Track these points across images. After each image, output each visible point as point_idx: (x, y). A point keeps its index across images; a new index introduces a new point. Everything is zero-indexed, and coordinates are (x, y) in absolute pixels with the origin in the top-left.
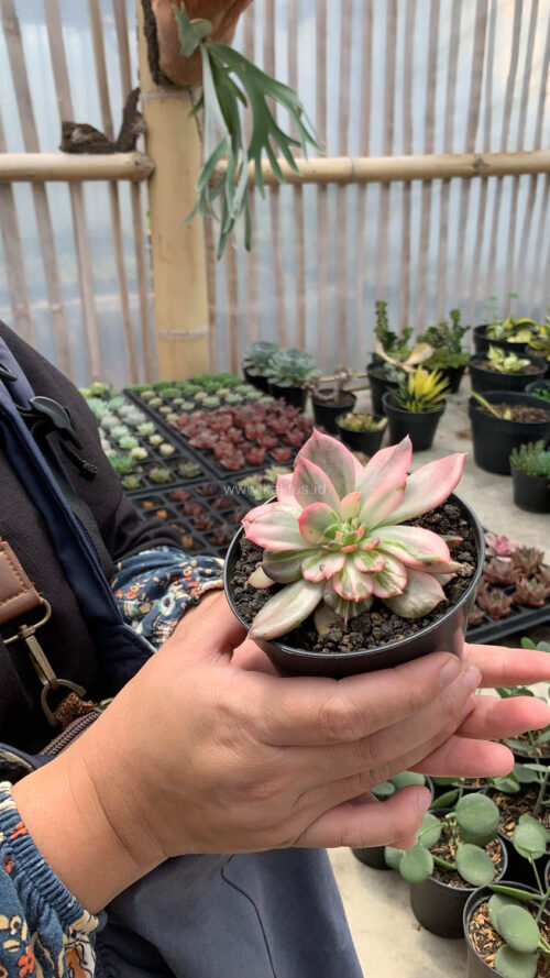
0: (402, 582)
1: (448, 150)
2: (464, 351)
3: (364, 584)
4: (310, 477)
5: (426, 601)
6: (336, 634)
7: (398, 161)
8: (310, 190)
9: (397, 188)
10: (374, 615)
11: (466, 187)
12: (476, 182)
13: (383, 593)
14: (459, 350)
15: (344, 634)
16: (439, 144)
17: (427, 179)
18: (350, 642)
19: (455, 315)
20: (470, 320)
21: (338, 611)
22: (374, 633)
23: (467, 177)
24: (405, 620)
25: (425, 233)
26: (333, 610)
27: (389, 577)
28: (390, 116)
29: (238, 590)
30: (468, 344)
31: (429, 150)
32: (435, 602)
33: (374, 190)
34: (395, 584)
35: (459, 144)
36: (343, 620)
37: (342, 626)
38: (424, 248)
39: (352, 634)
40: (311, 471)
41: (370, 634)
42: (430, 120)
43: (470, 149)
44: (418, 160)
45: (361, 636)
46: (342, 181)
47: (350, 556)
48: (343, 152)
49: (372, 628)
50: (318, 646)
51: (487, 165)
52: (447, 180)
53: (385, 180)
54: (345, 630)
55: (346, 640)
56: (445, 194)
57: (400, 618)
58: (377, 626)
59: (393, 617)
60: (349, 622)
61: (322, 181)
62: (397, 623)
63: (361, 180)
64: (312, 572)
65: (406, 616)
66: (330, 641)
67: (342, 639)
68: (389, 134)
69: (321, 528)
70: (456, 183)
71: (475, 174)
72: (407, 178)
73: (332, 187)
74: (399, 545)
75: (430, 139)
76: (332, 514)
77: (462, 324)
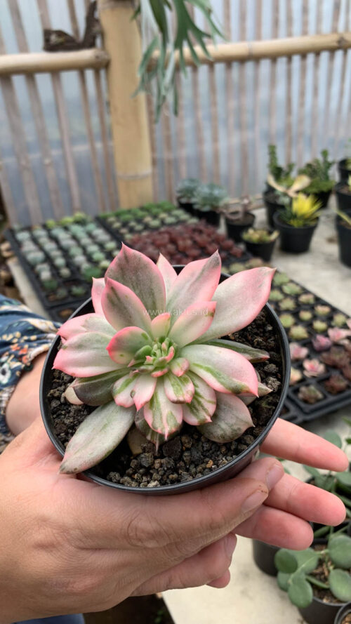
0: (211, 408)
1: (318, 32)
2: (331, 179)
3: (174, 412)
4: (119, 299)
5: (235, 427)
6: (146, 459)
7: (283, 43)
8: (219, 67)
9: (282, 62)
10: (184, 439)
11: (332, 58)
12: (339, 54)
13: (193, 420)
14: (327, 178)
15: (155, 458)
16: (312, 27)
17: (303, 54)
18: (161, 466)
19: (325, 153)
20: (335, 157)
21: (149, 438)
22: (185, 459)
23: (332, 50)
24: (214, 443)
25: (302, 94)
26: (144, 435)
27: (199, 403)
28: (276, 9)
29: (54, 404)
30: (334, 175)
31: (305, 33)
32: (244, 429)
33: (265, 65)
34: (205, 410)
35: (326, 26)
36: (154, 445)
37: (154, 450)
38: (302, 104)
39: (163, 461)
40: (118, 292)
41: (180, 458)
42: (305, 10)
43: (335, 30)
44: (297, 41)
45: (172, 462)
46: (243, 60)
47: (161, 380)
48: (242, 38)
49: (182, 452)
50: (130, 471)
51: (346, 41)
52: (317, 52)
53: (273, 57)
54: (156, 454)
55: (157, 465)
56: (316, 64)
57: (208, 441)
58: (188, 449)
59: (203, 440)
60: (160, 447)
61: (229, 61)
62: (206, 446)
63: (256, 58)
64: (122, 397)
65: (216, 440)
66: (142, 467)
67: (153, 463)
68: (276, 23)
69: (133, 350)
70: (325, 56)
71: (338, 48)
72: (289, 55)
73: (235, 65)
74: (208, 370)
75: (305, 23)
76: (144, 335)
77: (330, 159)
